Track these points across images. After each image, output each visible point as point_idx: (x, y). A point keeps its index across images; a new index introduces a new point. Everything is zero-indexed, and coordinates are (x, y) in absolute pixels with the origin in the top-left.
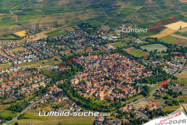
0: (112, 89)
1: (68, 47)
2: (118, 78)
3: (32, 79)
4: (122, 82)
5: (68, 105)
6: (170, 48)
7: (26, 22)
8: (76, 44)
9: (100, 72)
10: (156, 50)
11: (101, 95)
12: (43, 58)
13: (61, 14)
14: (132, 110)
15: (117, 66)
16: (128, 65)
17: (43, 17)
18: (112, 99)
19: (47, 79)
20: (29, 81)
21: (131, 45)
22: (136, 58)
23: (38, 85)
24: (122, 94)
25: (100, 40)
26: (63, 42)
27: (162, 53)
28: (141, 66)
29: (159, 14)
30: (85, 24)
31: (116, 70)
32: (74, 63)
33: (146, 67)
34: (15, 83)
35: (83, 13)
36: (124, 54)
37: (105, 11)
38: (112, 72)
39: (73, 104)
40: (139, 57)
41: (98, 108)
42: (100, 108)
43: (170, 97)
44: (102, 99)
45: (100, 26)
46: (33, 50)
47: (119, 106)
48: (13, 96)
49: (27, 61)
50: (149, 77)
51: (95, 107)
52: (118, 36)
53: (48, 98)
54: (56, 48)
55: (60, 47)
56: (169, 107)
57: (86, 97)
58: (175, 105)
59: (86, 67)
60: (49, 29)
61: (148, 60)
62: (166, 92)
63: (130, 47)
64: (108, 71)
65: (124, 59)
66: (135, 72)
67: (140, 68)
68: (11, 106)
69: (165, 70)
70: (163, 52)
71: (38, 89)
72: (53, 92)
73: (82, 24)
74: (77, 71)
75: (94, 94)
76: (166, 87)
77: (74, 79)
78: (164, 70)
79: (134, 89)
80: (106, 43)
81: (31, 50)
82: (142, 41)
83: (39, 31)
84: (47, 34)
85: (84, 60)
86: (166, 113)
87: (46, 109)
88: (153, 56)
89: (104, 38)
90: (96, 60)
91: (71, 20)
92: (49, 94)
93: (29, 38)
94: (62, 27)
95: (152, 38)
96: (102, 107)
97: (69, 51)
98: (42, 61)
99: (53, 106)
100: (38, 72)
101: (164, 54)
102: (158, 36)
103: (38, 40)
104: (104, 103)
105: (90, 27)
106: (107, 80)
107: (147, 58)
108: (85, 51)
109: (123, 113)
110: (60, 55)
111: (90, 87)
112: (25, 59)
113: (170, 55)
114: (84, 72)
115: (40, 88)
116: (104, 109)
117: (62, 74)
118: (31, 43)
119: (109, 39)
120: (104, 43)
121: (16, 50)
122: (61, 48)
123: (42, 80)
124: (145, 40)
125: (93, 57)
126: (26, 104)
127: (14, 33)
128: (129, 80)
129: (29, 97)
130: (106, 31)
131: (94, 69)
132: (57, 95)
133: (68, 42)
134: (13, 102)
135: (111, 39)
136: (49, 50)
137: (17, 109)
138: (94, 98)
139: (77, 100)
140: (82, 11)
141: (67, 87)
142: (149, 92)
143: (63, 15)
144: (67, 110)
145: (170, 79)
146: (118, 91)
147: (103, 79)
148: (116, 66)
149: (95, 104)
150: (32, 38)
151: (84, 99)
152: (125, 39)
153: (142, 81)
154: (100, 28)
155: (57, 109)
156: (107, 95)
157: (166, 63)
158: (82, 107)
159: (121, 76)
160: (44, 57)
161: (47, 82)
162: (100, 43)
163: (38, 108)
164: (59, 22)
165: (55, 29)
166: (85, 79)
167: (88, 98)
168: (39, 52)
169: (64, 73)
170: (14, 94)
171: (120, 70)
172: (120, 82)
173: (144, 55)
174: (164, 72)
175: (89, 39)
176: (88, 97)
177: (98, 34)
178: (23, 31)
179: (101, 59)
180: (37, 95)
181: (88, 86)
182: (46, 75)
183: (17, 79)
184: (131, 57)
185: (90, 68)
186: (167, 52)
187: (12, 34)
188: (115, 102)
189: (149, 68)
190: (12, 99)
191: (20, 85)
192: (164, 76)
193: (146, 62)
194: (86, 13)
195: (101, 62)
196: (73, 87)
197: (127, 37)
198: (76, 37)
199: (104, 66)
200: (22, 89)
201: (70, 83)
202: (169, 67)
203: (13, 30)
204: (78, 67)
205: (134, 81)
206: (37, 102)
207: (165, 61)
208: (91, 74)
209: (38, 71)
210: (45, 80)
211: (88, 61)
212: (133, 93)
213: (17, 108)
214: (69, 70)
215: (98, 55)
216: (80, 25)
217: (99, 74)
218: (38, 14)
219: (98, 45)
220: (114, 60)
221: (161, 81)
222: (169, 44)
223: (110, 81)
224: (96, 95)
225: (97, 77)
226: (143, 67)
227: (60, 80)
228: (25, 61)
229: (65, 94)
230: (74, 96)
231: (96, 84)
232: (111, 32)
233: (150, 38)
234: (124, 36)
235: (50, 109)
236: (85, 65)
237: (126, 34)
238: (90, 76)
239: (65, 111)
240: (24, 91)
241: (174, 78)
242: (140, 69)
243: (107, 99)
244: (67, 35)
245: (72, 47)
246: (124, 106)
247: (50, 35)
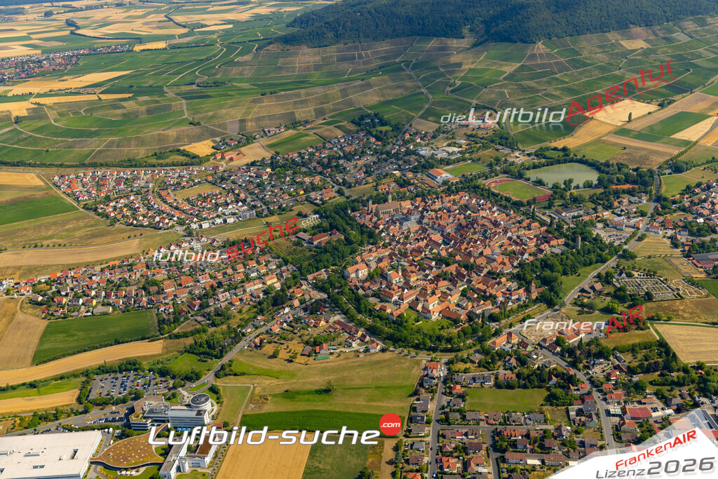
0: (461, 289)
1: (329, 180)
2: (472, 260)
3: (243, 270)
4: (485, 271)
5: (347, 335)
6: (607, 173)
7: (213, 117)
8: (349, 171)
9: (422, 244)
10: (571, 181)
11: (431, 307)
12: (266, 212)
13: (303, 91)
14: (519, 344)
15: (466, 227)
16: (496, 224)
17: (254, 101)
18: (462, 317)
19: (284, 268)
20: (236, 276)
21: (498, 168)
22: (517, 205)
23: (261, 286)
24: (489, 302)
25: (413, 158)
26: (315, 168)
27: (584, 187)
28: (533, 225)
29: (566, 83)
30: (368, 116)
31: (465, 238)
32: (351, 222)
33: (545, 228)
34: (198, 281)
35: (361, 86)
36: (482, 195)
37: (421, 80)
38: (455, 243)
39: (360, 333)
40: (525, 201)
41: (429, 344)
42: (431, 341)
43: (620, 308)
44: (435, 317)
45: (410, 119)
46: (237, 192)
47: (483, 336)
48: (196, 315)
49: (225, 221)
50: (557, 255)
51: (418, 340)
52: (461, 147)
53: (292, 318)
54: (297, 183)
55: (307, 180)
56: (621, 334)
57: (392, 314)
58: (637, 329)
59: (382, 231)
60: (275, 134)
61: (549, 207)
62: (608, 294)
63: (497, 175)
64: (444, 241)
65: (484, 207)
66: (518, 241)
67: (530, 229)
68: (196, 343)
69: (598, 234)
70: (588, 185)
71: (261, 295)
72: (302, 302)
73: (362, 116)
74: (361, 244)
75: (412, 306)
76: (606, 279)
77: (356, 267)
78: (595, 233)
79: (519, 288)
80: (432, 167)
81: (233, 192)
82: (527, 158)
83: (249, 139)
84: (271, 146)
85: (377, 215)
86: (614, 349)
87: (288, 347)
88: (562, 197)
89: (425, 152)
90: (410, 212)
91: (332, 107)
92: (291, 306)
93: (223, 158)
94: (308, 127)
95: (555, 149)
96: (439, 338)
97: (334, 190)
98: (264, 221)
99: (305, 338)
100: (258, 249)
101: (592, 191)
102: (570, 142)
103: (247, 165)
104: (442, 328)
105: (383, 123)
106: (444, 266)
107: (546, 203)
108: (376, 190)
109: (496, 353)
110: (311, 203)
111: (401, 284)
112: (218, 216)
113: (610, 193)
114: (380, 247)
115: (266, 292)
116: (444, 345)
117: (322, 252)
118: (230, 172)
119: (439, 156)
120: (424, 167)
121: (192, 193)
122: (312, 183)
123: (270, 270)
124: (536, 155)
125: (401, 206)
126: (233, 335)
127: (182, 148)
128: (504, 264)
129: (239, 316)
130: (427, 133)
131: (407, 238)
132: (313, 309)
133: (328, 166)
134: (198, 331)
135: (444, 155)
136: (281, 189)
137: (210, 350)
138: (414, 315)
139: (369, 321)
140: (360, 82)
141: (341, 287)
142: (561, 295)
143: (308, 94)
144: (343, 350)
145: (615, 257)
146: (476, 296)
147: (434, 263)
148: (463, 228)
149: (418, 331)
150: (231, 159)
151: (387, 319)
152: (481, 153)
153: (539, 266)
154: (411, 126)
155: (317, 348)
156: (448, 307)
157: (601, 215)
158: (383, 340)
159: (481, 254)
160: (268, 208)
161: (284, 274)
162: (415, 168)
163: (267, 345)
164: (300, 114)
165: (291, 132)
166: (384, 264)
167: (399, 316)
168: (254, 197)
169: (326, 251)
170: (200, 310)
171: (476, 237)
172: (480, 269)
173: (536, 195)
174: (597, 240)
175: (384, 156)
176: (399, 312)
177: (406, 142)
178: (205, 142)
179: (420, 209)
180: (261, 312)
181: (394, 282)
182: (278, 258)
183: (203, 270)
184: (504, 203)
185: (394, 236)
186: (599, 184)
187: (178, 150)
188: (471, 325)
189: (554, 230)
190: (195, 323)
191: (212, 286)
192: (598, 253)
193: (544, 214)
194: (369, 86)
195: (422, 217)
196: (356, 286)
197: (485, 147)
198: (350, 153)
199: (432, 228)
200: (220, 296)
201: (344, 277)
202: (608, 225)
203: (178, 139)
204: (362, 233)
205: (516, 267)
206: (263, 330)
207: (595, 209)
208: (400, 250)
210: (278, 271)
211: (386, 215)
212: (518, 299)
213: (209, 347)
214: (338, 241)
215: (412, 199)
216: (357, 119)
217: (419, 250)
218: (240, 94)
219: (410, 171)
220: (457, 211)
221: (591, 264)
222: (601, 164)
223: (453, 269)
224: (419, 307)
225: (416, 259)
226: (536, 229)
227: (318, 269)
228: (219, 221)
229: (335, 305)
230: (360, 312)
231: (415, 278)
232: (441, 135)
233: (547, 149)
234: (478, 145)
235: (299, 348)
236: (381, 227)
237: (483, 141)
238: (396, 255)
239: (338, 351)
240: (226, 303)
241: (627, 256)
242: (531, 234)
243: (449, 318)
244: (324, 147)
245: (341, 181)
246: (497, 333)
247: (278, 150)
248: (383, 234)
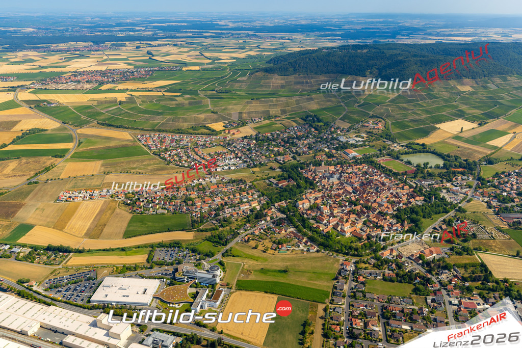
0: (363, 220)
1: (288, 150)
2: (370, 204)
3: (239, 197)
4: (377, 211)
5: (297, 240)
6: (449, 161)
7: (224, 109)
8: (299, 146)
9: (341, 192)
10: (428, 163)
11: (345, 229)
12: (252, 165)
13: (274, 99)
14: (397, 256)
15: (366, 184)
16: (383, 184)
17: (247, 103)
18: (364, 237)
19: (262, 198)
20: (235, 199)
21: (384, 152)
22: (396, 174)
23: (248, 207)
24: (380, 229)
25: (336, 142)
26: (280, 143)
27: (435, 168)
28: (405, 187)
29: (425, 107)
30: (311, 116)
31: (365, 191)
32: (300, 175)
33: (413, 189)
34: (214, 201)
35: (307, 99)
36: (375, 167)
37: (341, 98)
38: (360, 193)
39: (304, 240)
40: (400, 173)
41: (344, 250)
42: (346, 249)
43: (457, 241)
44: (348, 235)
45: (334, 120)
46: (236, 152)
47: (376, 249)
48: (212, 220)
49: (230, 168)
50: (420, 206)
51: (338, 248)
52: (363, 138)
53: (266, 227)
54: (270, 150)
55: (276, 149)
56: (458, 257)
57: (323, 231)
58: (467, 254)
59: (317, 182)
60: (258, 122)
61: (414, 178)
62: (450, 232)
63: (384, 156)
64: (353, 191)
65: (377, 174)
66: (397, 195)
67: (403, 189)
68: (212, 236)
69: (443, 196)
70: (437, 167)
71: (249, 212)
72: (272, 218)
73: (307, 116)
74: (306, 188)
75: (335, 227)
76: (449, 223)
77: (302, 202)
78: (442, 195)
79: (397, 223)
80: (347, 148)
81: (234, 152)
82: (401, 148)
83: (244, 124)
84: (256, 128)
85: (315, 172)
86: (454, 265)
87: (263, 243)
88: (422, 172)
89: (343, 139)
90: (334, 173)
91: (290, 109)
92: (265, 220)
93: (229, 133)
94: (277, 119)
95: (418, 144)
96: (350, 248)
97: (290, 156)
98: (251, 170)
99: (273, 240)
100: (248, 186)
101: (440, 171)
102: (427, 141)
103: (242, 138)
104: (352, 242)
105: (319, 121)
106: (353, 206)
107: (413, 175)
108: (314, 158)
109: (384, 260)
110: (278, 162)
111: (328, 214)
112: (226, 165)
113: (450, 172)
114: (316, 191)
115: (251, 211)
116: (353, 252)
117: (283, 191)
118: (233, 141)
119: (351, 142)
120: (342, 148)
121: (212, 151)
122: (278, 151)
123: (254, 198)
124: (406, 147)
125: (329, 169)
126: (232, 233)
127: (207, 125)
128: (389, 208)
129: (236, 223)
130: (344, 128)
131: (332, 187)
132: (278, 223)
133: (287, 142)
134: (213, 229)
135: (354, 142)
136: (261, 153)
137: (220, 241)
138: (336, 233)
139: (310, 234)
140: (306, 97)
141: (294, 212)
142: (422, 230)
143: (277, 101)
144: (295, 248)
145: (454, 211)
146: (372, 225)
147: (347, 204)
148: (364, 185)
149: (339, 242)
150: (234, 134)
151: (320, 233)
152: (374, 143)
153: (409, 211)
154: (335, 123)
155: (280, 246)
156: (356, 230)
157: (445, 185)
158: (318, 245)
159: (375, 201)
160: (254, 163)
161: (262, 201)
162: (337, 148)
163: (252, 241)
164: (273, 111)
165: (267, 122)
166: (319, 201)
167: (327, 233)
168: (246, 156)
169: (286, 191)
170: (215, 217)
171: (372, 191)
172: (374, 210)
173: (407, 170)
174: (443, 199)
175: (319, 139)
176: (327, 230)
177: (332, 133)
178: (220, 123)
179: (340, 171)
180: (249, 221)
181: (324, 212)
182: (259, 192)
183: (217, 195)
184: (388, 172)
185: (324, 185)
186: (444, 166)
187: (205, 126)
188: (369, 242)
189: (417, 191)
190: (212, 224)
191: (222, 204)
192: (444, 207)
193: (411, 181)
194: (312, 99)
195: (341, 176)
196: (302, 212)
197: (377, 139)
198: (300, 136)
199: (346, 183)
200: (226, 210)
201: (296, 206)
202: (449, 191)
203: (205, 120)
204: (306, 182)
205: (395, 211)
206: (249, 232)
207: (441, 181)
208: (328, 194)
209: (247, 184)
210: (259, 199)
211: (321, 173)
212: (397, 230)
213: (219, 238)
214: (293, 185)
215: (335, 165)
216: (304, 117)
217: (339, 195)
218: (239, 98)
219: (334, 149)
220: (361, 175)
221: (439, 213)
222: (445, 155)
223: (358, 208)
224: (339, 229)
225: (337, 200)
226: (407, 189)
227: (281, 201)
228: (226, 168)
229: (289, 221)
230: (305, 227)
231: (337, 211)
232: (352, 130)
233: (413, 144)
234: (373, 138)
235: (270, 245)
236: (317, 180)
237: (376, 136)
238: (325, 197)
239: (292, 249)
240: (229, 214)
241: (461, 210)
242: (404, 192)
243: (356, 237)
244: (285, 132)
245: (295, 151)
246: (384, 248)
247: (260, 131)
248: (318, 184)
